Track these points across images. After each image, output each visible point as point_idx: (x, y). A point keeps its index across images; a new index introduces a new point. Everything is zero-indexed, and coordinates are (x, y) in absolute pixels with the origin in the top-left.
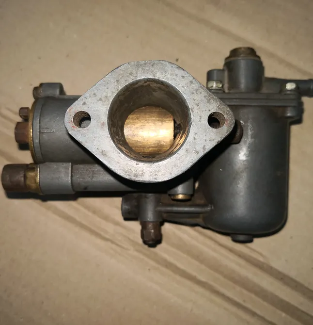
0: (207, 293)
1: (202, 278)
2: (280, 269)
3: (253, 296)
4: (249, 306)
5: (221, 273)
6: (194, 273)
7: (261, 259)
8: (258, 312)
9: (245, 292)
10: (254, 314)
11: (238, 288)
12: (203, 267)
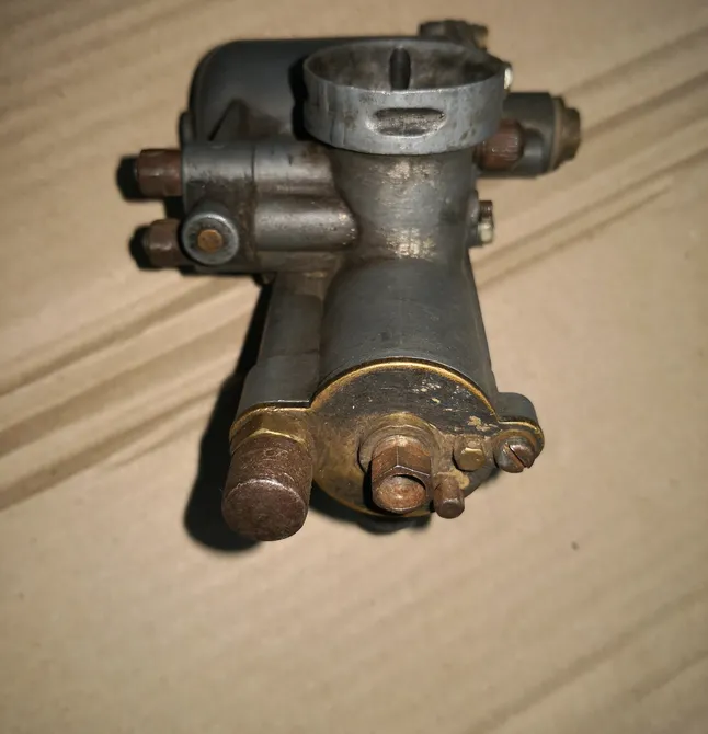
0: (119, 323)
1: (151, 332)
2: (75, 480)
3: (60, 400)
4: (49, 380)
5: (138, 371)
6: (171, 322)
7: (115, 458)
8: (25, 390)
9: (77, 391)
10: (27, 379)
11: (90, 383)
12: (170, 347)
